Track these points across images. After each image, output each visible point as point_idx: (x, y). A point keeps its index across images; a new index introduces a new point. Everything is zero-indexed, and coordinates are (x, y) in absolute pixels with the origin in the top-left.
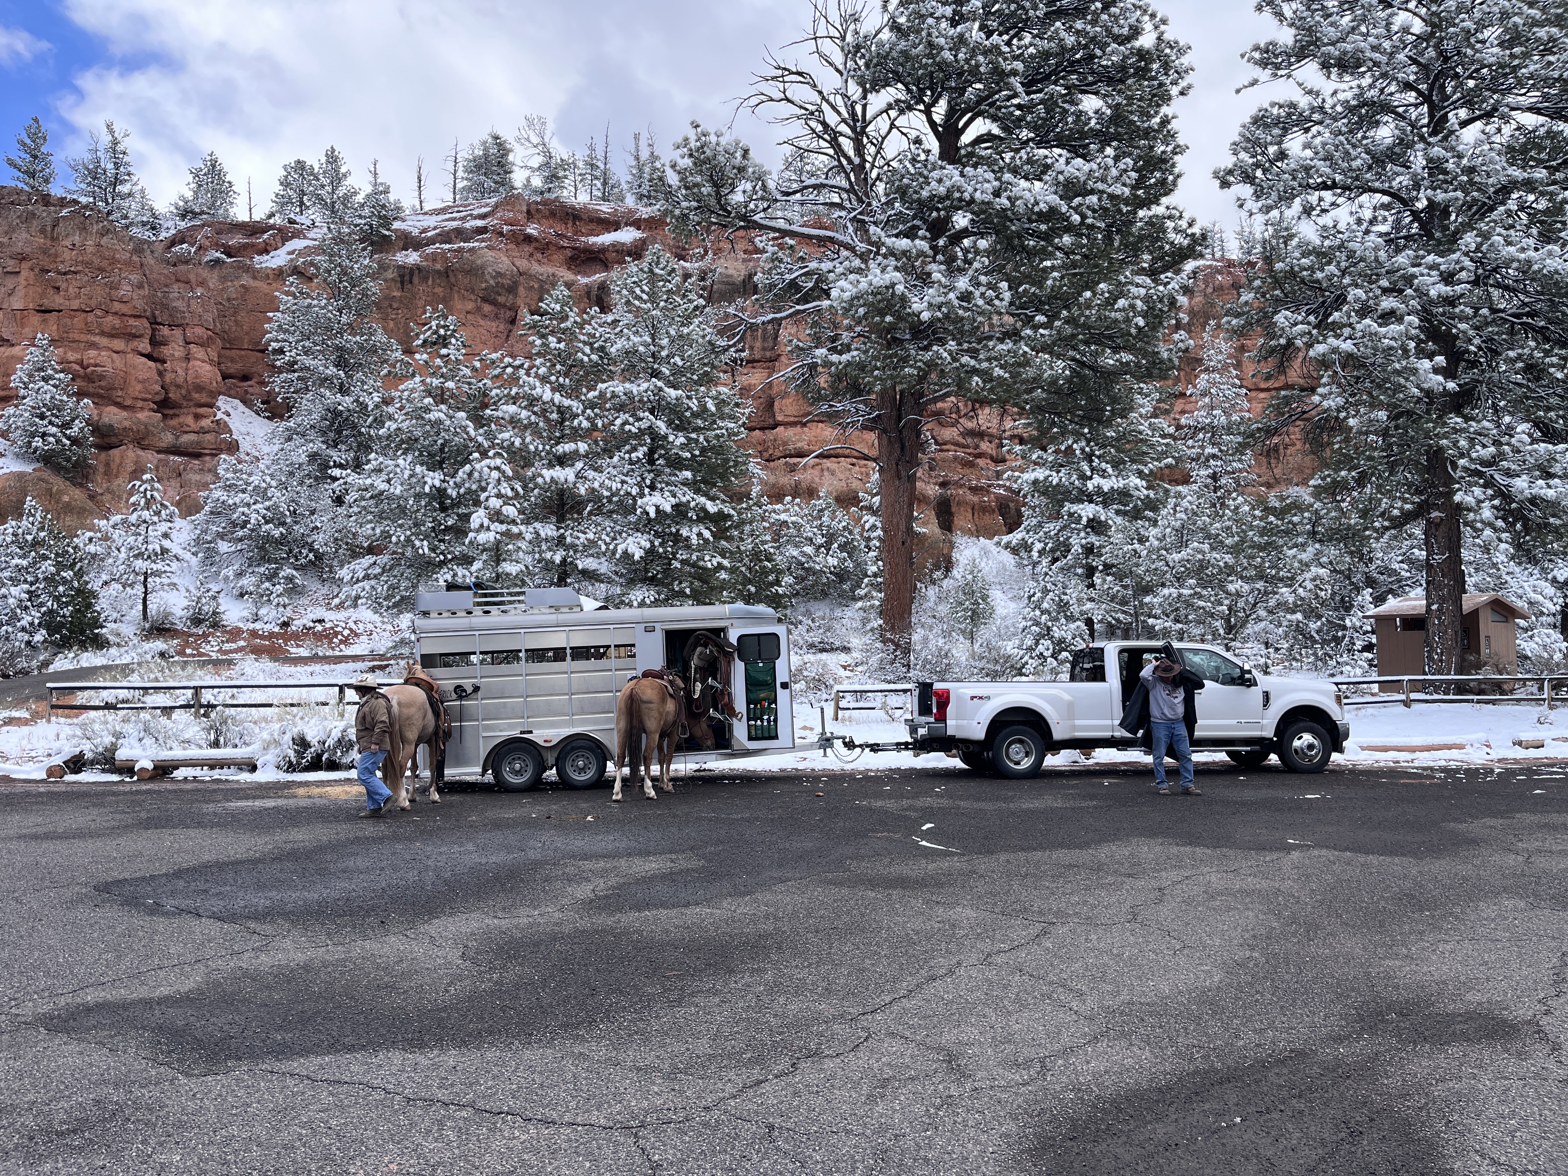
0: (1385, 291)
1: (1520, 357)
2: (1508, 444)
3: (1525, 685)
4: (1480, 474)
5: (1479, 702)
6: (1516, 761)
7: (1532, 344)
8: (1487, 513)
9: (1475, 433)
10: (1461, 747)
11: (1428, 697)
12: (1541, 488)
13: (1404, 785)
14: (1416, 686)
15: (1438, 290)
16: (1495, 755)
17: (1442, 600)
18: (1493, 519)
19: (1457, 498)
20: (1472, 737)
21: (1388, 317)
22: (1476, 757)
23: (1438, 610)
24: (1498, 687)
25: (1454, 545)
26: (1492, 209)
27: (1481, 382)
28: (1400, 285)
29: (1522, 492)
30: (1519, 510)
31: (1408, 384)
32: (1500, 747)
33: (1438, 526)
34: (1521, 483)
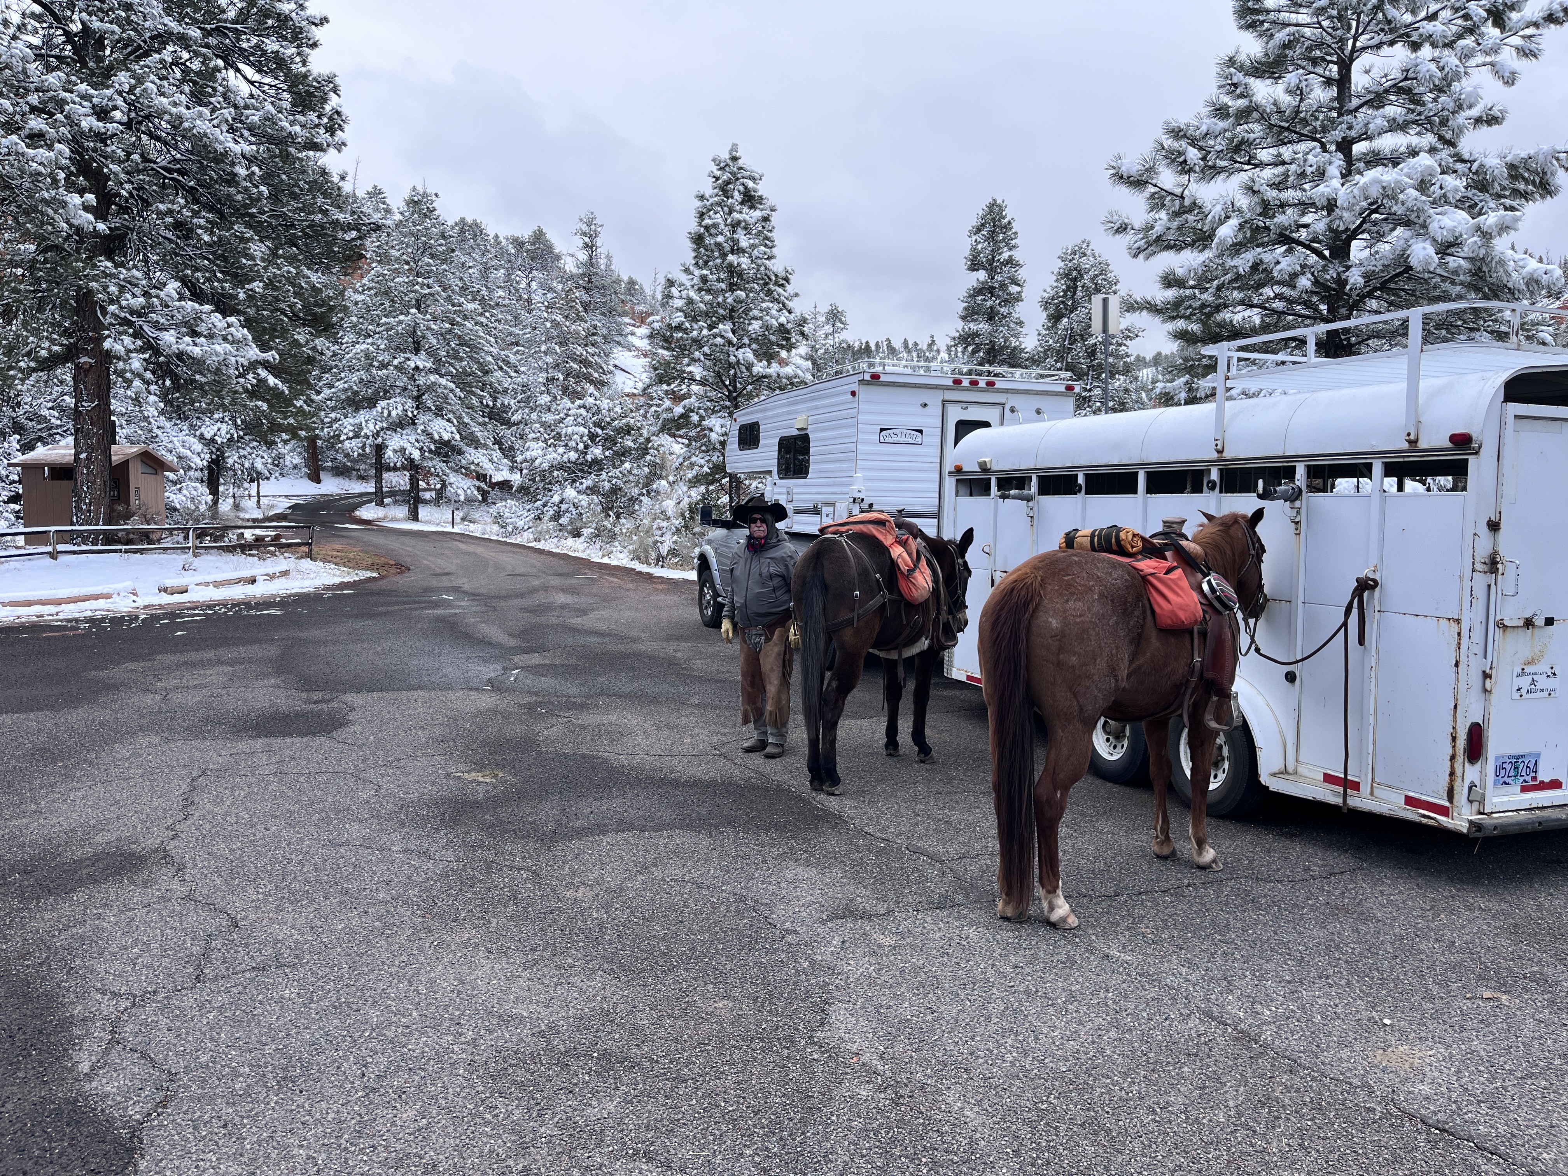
0: (33, 109)
1: (170, 212)
2: (157, 297)
3: (171, 534)
4: (130, 324)
5: (126, 551)
6: (161, 607)
7: (182, 201)
8: (136, 363)
9: (125, 280)
10: (108, 596)
11: (76, 548)
12: (187, 344)
13: (47, 638)
14: (62, 537)
15: (89, 123)
16: (141, 602)
17: (91, 449)
18: (141, 370)
19: (107, 344)
20: (119, 586)
21: (35, 138)
22: (123, 605)
23: (87, 458)
24: (146, 536)
25: (103, 393)
26: (147, 54)
27: (132, 230)
28: (50, 106)
29: (170, 347)
30: (168, 363)
31: (56, 217)
32: (146, 594)
33: (87, 372)
34: (169, 338)
